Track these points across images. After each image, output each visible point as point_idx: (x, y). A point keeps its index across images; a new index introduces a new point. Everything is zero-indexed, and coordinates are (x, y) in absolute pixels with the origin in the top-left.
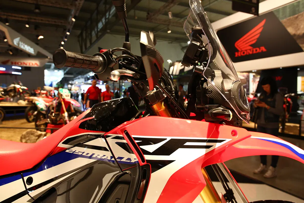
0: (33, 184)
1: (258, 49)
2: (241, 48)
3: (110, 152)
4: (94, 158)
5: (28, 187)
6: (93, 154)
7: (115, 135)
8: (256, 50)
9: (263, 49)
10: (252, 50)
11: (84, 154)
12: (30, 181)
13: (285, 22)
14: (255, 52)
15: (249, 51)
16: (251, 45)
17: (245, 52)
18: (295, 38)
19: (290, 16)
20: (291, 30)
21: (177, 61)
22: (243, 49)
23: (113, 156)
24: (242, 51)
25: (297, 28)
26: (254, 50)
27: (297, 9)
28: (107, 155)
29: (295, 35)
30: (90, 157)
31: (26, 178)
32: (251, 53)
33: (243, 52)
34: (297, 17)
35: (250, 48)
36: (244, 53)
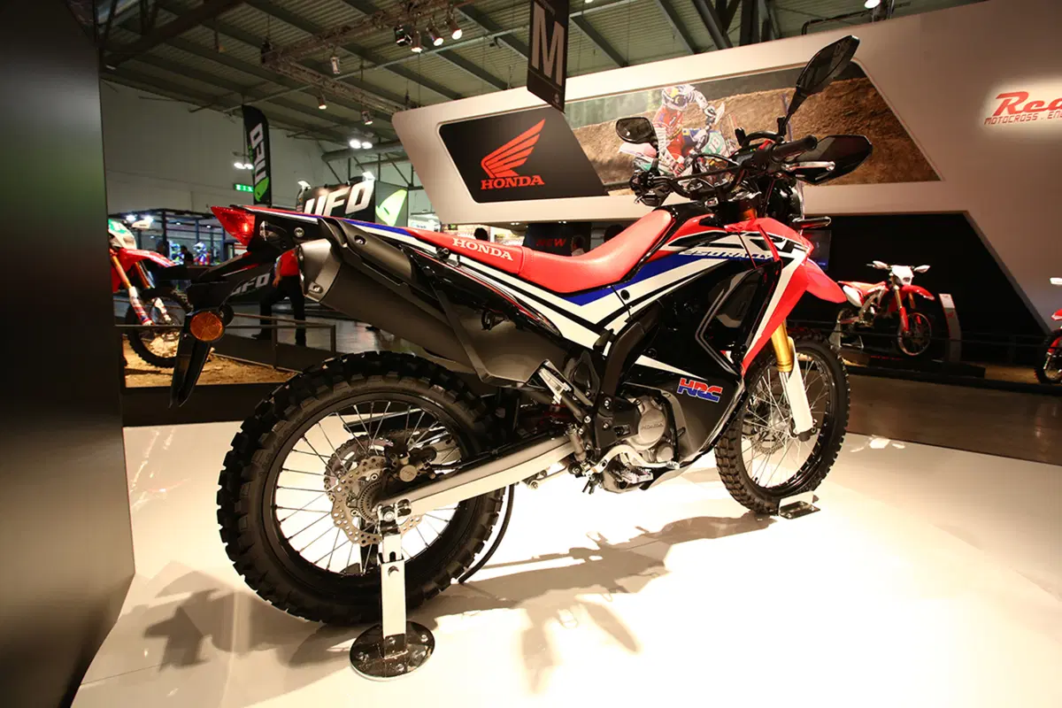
0: (631, 300)
1: (528, 179)
2: (494, 171)
3: (744, 250)
4: (724, 258)
5: (626, 302)
6: (724, 253)
7: (748, 233)
8: (525, 181)
9: (538, 180)
10: (515, 179)
11: (711, 254)
12: (625, 295)
13: (579, 134)
14: (521, 184)
15: (510, 180)
16: (514, 169)
17: (503, 181)
18: (595, 166)
19: (588, 124)
20: (589, 151)
21: (326, 187)
22: (498, 176)
23: (748, 254)
24: (496, 178)
25: (599, 150)
26: (521, 179)
27: (600, 112)
28: (742, 253)
29: (594, 161)
30: (720, 257)
31: (619, 292)
32: (514, 185)
33: (497, 181)
34: (599, 128)
35: (514, 174)
36: (499, 183)
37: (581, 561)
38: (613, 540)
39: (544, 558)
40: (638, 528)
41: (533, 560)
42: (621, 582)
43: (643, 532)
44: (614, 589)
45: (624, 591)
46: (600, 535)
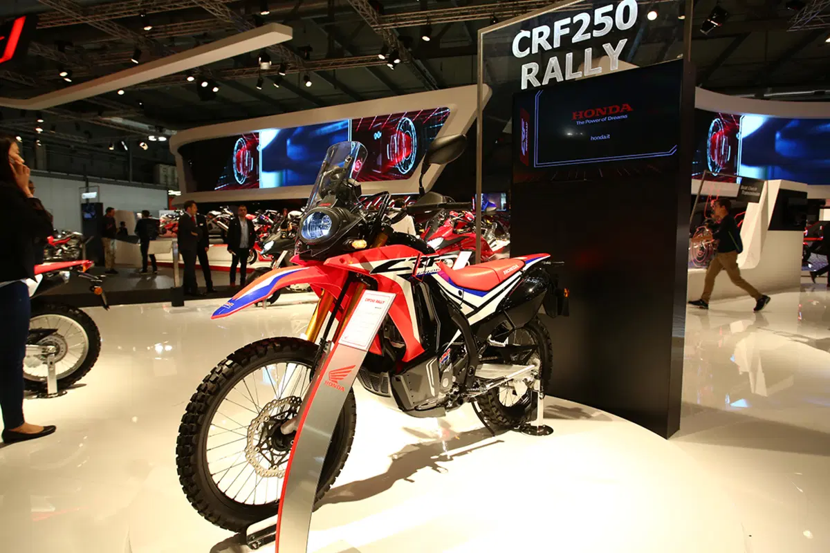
38: (428, 469)
39: (465, 453)
40: (412, 481)
41: (470, 450)
42: (417, 448)
43: (409, 478)
44: (419, 445)
45: (414, 445)
46: (438, 471)
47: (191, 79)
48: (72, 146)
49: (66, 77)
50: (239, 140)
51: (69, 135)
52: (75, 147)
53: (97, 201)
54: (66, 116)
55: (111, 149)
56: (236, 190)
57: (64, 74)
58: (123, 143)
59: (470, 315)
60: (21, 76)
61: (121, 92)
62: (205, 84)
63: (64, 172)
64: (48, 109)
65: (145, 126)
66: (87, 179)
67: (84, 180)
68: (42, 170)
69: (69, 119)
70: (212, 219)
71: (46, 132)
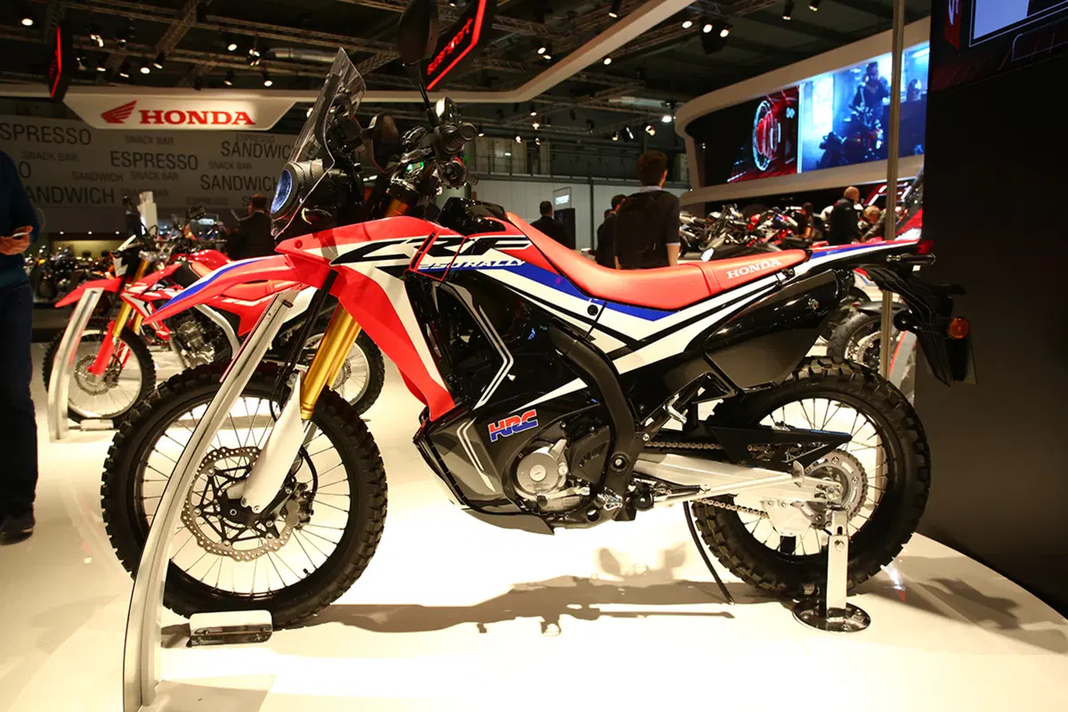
37: (592, 606)
43: (485, 625)
47: (687, 25)
48: (579, 141)
49: (545, 53)
50: (762, 104)
51: (568, 128)
52: (582, 142)
53: (568, 207)
54: (561, 104)
55: (615, 139)
56: (759, 180)
57: (542, 51)
58: (628, 129)
59: (618, 354)
60: (508, 63)
61: (608, 61)
62: (708, 29)
63: (585, 176)
64: (536, 98)
65: (657, 103)
66: (592, 181)
67: (588, 183)
68: (545, 174)
69: (564, 106)
70: (711, 224)
71: (544, 127)
